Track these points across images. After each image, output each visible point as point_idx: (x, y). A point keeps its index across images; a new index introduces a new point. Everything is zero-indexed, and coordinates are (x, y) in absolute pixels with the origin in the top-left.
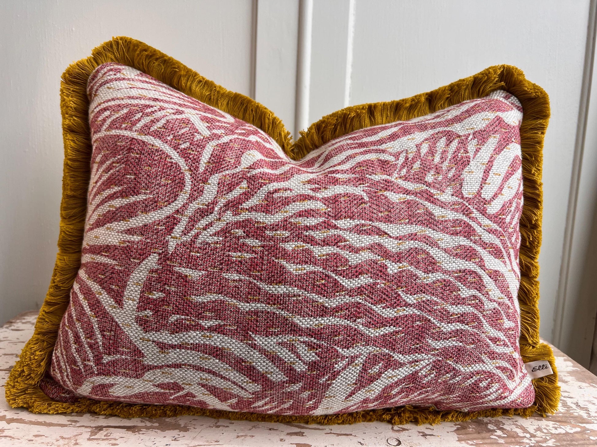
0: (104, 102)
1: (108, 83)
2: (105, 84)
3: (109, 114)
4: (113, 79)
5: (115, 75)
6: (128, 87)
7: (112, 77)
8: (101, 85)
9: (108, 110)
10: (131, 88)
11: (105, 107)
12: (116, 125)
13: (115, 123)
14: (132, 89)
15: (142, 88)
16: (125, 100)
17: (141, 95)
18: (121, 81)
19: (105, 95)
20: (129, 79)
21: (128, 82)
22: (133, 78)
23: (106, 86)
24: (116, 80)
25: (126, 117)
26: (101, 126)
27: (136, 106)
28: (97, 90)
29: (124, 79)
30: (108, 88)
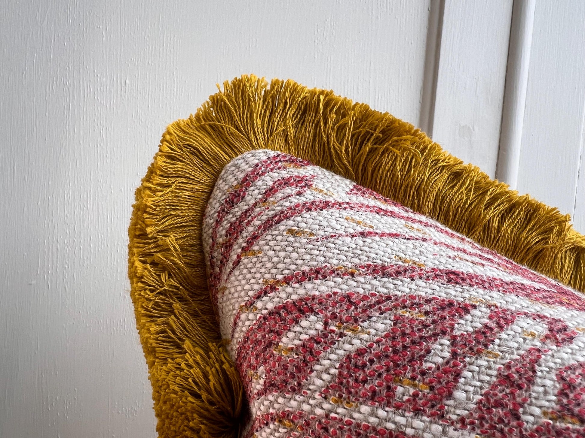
0: (287, 280)
1: (287, 218)
2: (278, 222)
3: (320, 326)
4: (297, 206)
5: (299, 194)
6: (352, 231)
7: (295, 200)
8: (268, 225)
9: (311, 310)
10: (362, 234)
11: (295, 297)
12: (365, 381)
13: (360, 375)
14: (368, 240)
15: (391, 235)
16: (362, 279)
17: (404, 261)
18: (324, 211)
19: (282, 254)
20: (339, 205)
21: (344, 213)
22: (348, 201)
23: (282, 228)
24: (309, 209)
25: (395, 352)
26: (299, 369)
27: (411, 307)
28: (255, 237)
29: (327, 204)
30: (290, 231)
